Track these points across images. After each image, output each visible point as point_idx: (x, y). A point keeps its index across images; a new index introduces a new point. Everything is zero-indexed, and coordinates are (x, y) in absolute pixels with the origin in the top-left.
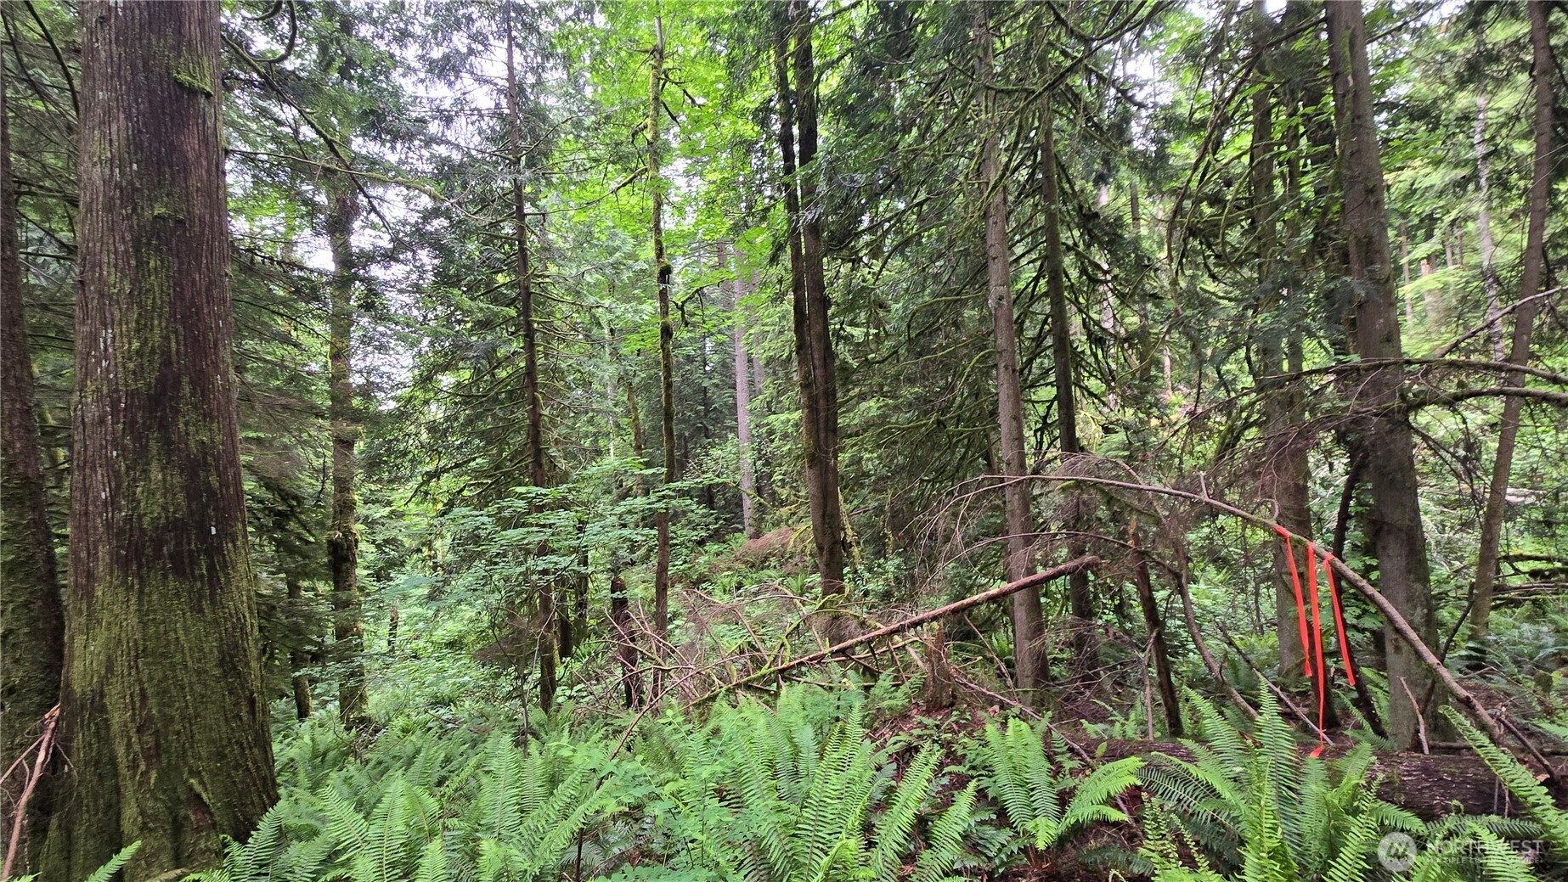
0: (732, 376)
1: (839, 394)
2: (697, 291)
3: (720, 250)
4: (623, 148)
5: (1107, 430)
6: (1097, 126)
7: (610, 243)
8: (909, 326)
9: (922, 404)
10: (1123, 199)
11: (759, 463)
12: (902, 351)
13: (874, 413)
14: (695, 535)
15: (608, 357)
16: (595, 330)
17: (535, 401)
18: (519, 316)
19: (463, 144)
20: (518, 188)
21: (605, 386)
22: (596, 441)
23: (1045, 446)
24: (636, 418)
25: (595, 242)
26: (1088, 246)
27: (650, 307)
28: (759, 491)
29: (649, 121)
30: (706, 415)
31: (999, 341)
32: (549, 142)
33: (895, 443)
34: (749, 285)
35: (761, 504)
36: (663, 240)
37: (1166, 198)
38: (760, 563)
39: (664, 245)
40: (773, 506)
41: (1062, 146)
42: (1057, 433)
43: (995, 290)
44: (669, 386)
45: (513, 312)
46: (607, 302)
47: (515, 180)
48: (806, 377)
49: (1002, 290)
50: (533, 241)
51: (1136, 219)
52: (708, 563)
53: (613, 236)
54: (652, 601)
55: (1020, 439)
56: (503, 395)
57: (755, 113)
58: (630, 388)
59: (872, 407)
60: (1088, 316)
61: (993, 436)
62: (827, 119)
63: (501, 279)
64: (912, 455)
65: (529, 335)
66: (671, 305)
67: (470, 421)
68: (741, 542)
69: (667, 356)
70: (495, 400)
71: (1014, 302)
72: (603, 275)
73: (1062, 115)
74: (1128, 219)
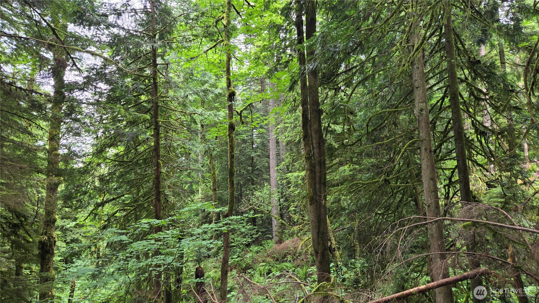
0: (268, 151)
1: (327, 162)
2: (249, 105)
3: (262, 82)
4: (210, 29)
5: (489, 186)
6: (478, 13)
7: (203, 79)
8: (367, 126)
9: (377, 169)
10: (495, 52)
11: (282, 200)
12: (364, 139)
13: (347, 173)
14: (244, 241)
15: (200, 140)
16: (193, 125)
17: (158, 165)
18: (151, 118)
19: (126, 27)
20: (154, 50)
21: (197, 156)
22: (191, 186)
23: (451, 195)
24: (214, 174)
25: (195, 78)
26: (474, 79)
27: (223, 113)
28: (282, 216)
29: (225, 15)
30: (252, 172)
31: (421, 134)
32: (171, 26)
33: (360, 191)
34: (278, 101)
35: (282, 223)
36: (231, 78)
37: (521, 52)
38: (281, 258)
39: (232, 80)
40: (290, 225)
41: (457, 23)
42: (458, 186)
43: (418, 105)
44: (232, 157)
45: (148, 117)
46: (200, 110)
47: (153, 46)
48: (308, 153)
49: (423, 105)
50: (161, 79)
51: (503, 63)
52: (252, 257)
53: (204, 75)
54: (219, 279)
55: (436, 190)
56: (141, 161)
57: (283, 10)
58: (211, 157)
59: (346, 169)
60: (475, 119)
61: (419, 188)
62: (322, 13)
63: (143, 98)
64: (370, 198)
65: (157, 129)
66: (235, 113)
67: (121, 176)
68: (271, 245)
69: (231, 140)
70: (137, 163)
71: (430, 112)
72: (199, 95)
73: (457, 7)
74: (498, 63)
